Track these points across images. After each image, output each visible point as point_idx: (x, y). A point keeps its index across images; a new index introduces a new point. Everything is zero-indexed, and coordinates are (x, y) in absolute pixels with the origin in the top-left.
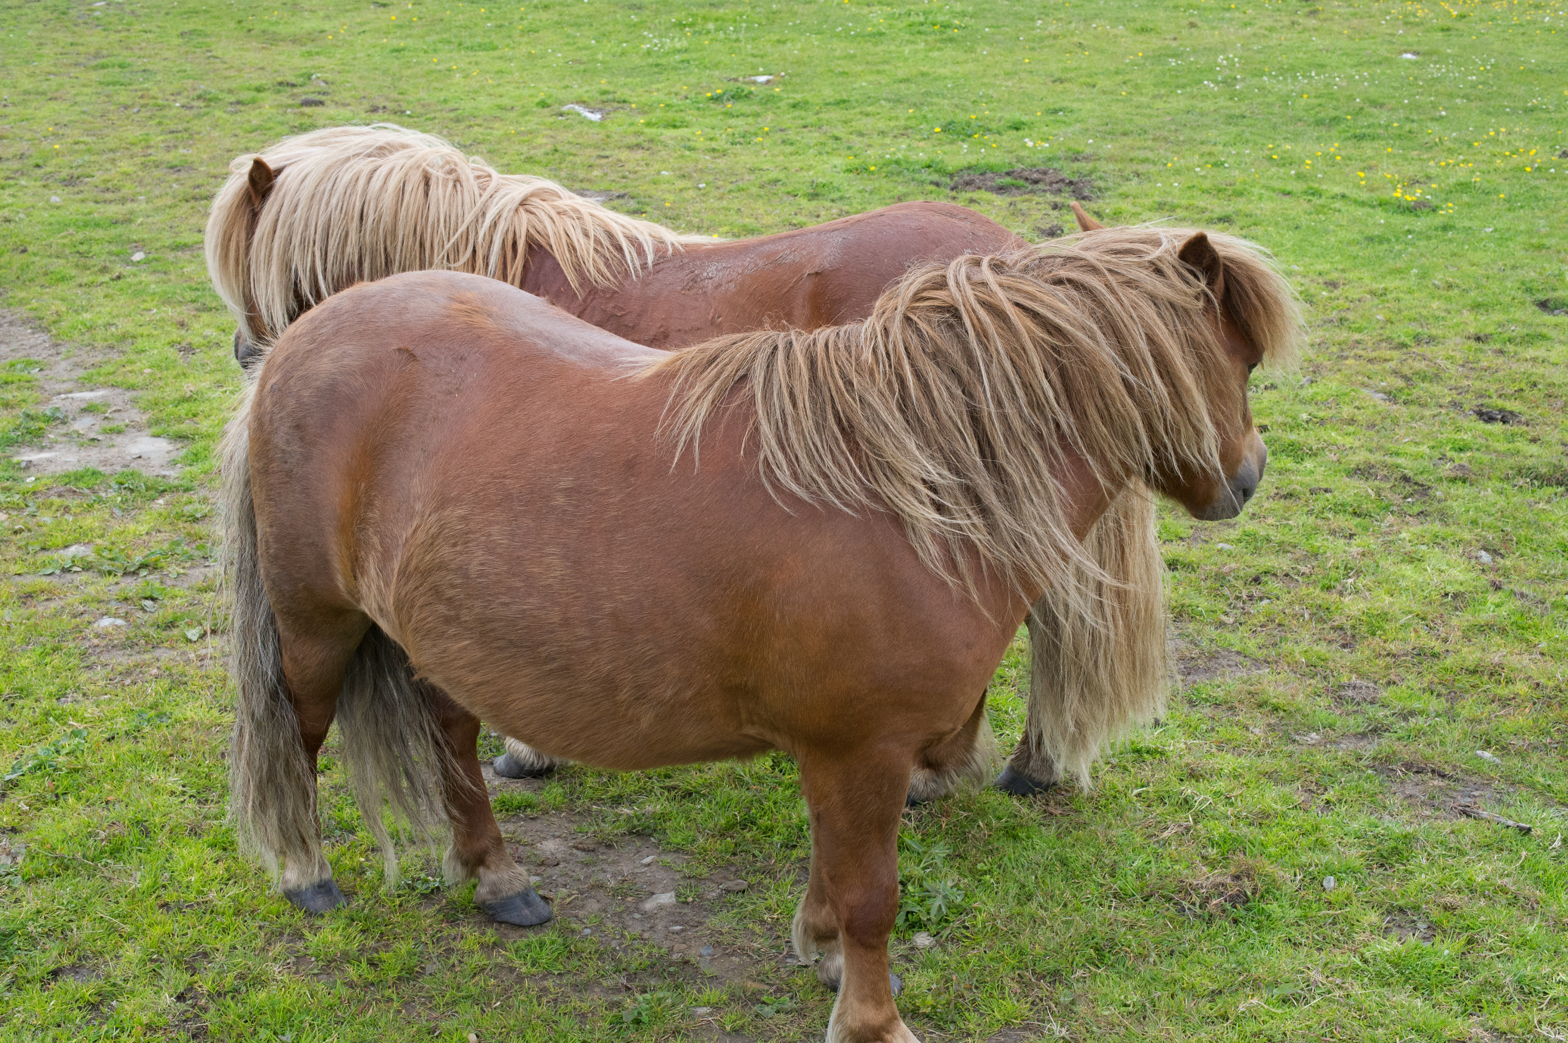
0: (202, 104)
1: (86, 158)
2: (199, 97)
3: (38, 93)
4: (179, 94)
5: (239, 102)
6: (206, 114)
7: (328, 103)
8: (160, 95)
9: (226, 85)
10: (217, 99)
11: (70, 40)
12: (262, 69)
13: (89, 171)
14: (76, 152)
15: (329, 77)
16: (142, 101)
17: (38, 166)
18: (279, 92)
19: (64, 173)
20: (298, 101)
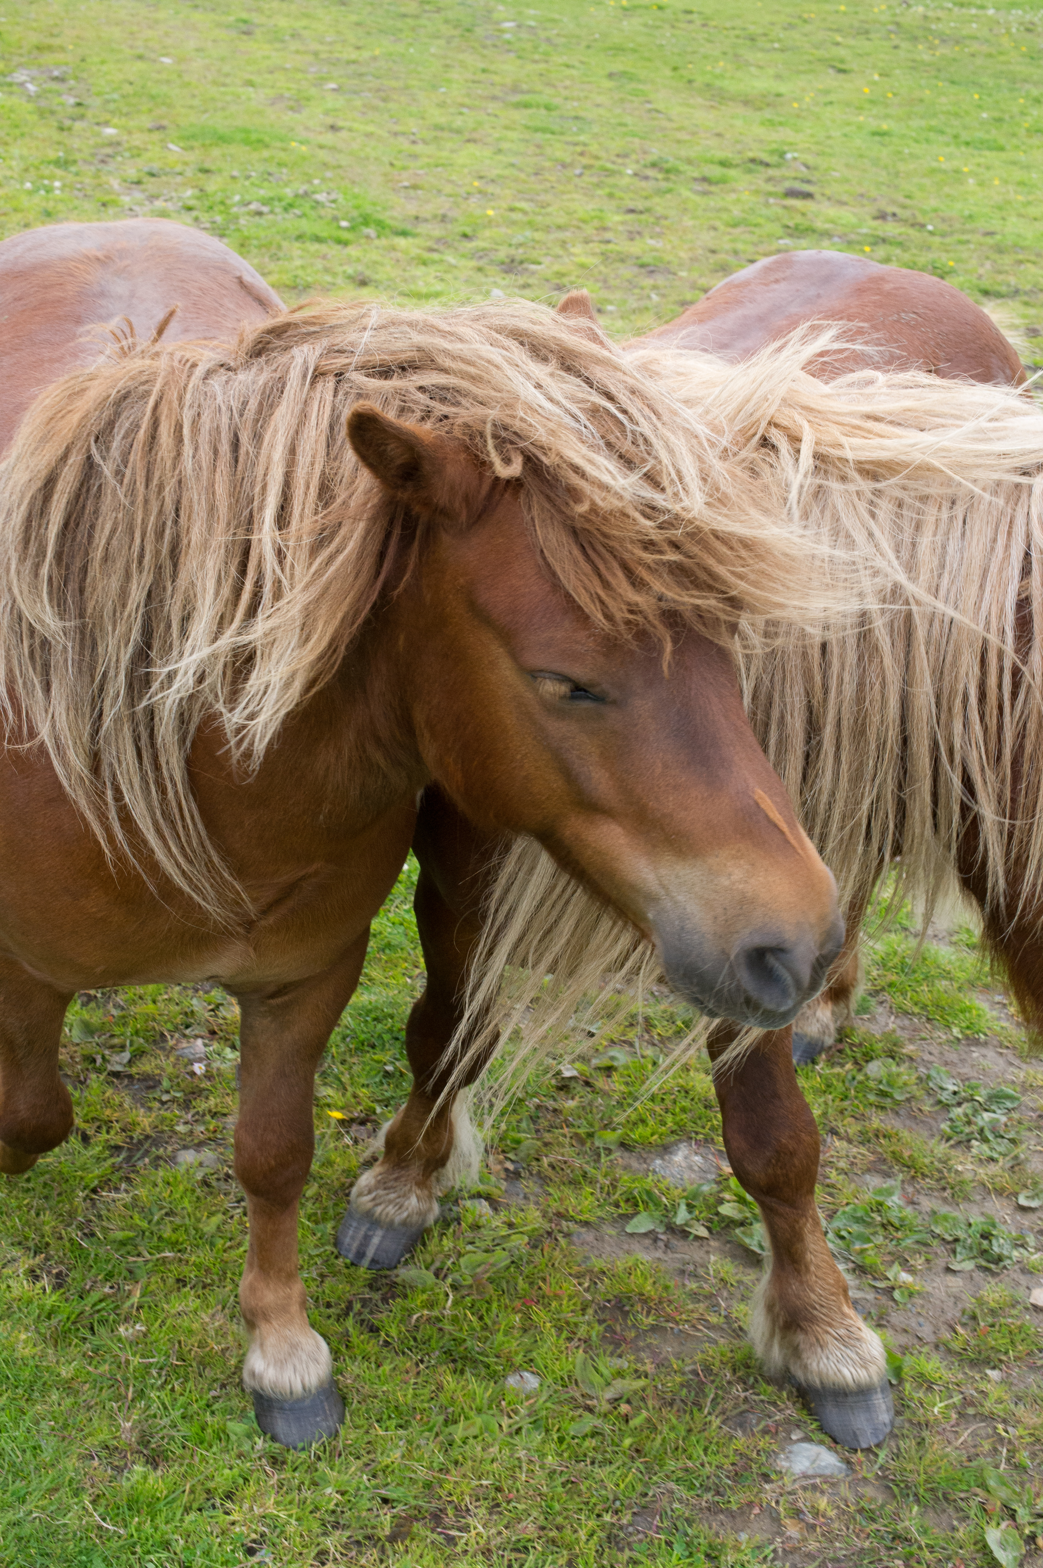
0: (660, 176)
1: (528, 233)
2: (654, 165)
3: (451, 130)
4: (626, 156)
5: (705, 179)
6: (669, 191)
7: (818, 196)
8: (603, 154)
9: (683, 153)
10: (677, 172)
11: (482, 65)
12: (719, 135)
13: (534, 254)
14: (514, 223)
15: (810, 159)
16: (585, 161)
17: (465, 236)
18: (750, 171)
19: (503, 254)
20: (780, 189)
